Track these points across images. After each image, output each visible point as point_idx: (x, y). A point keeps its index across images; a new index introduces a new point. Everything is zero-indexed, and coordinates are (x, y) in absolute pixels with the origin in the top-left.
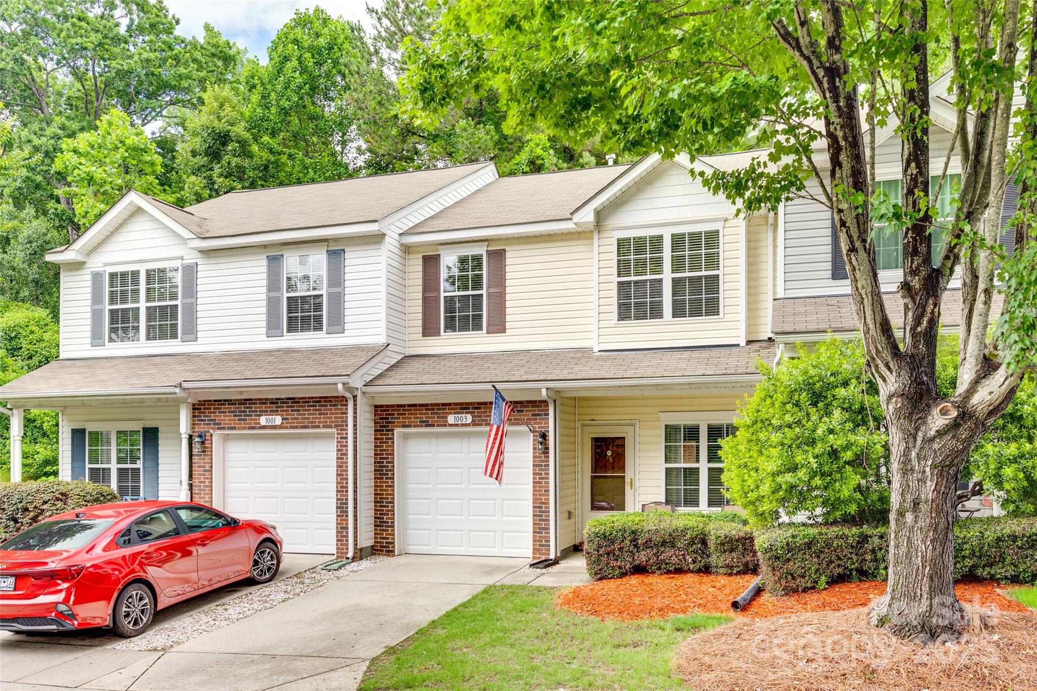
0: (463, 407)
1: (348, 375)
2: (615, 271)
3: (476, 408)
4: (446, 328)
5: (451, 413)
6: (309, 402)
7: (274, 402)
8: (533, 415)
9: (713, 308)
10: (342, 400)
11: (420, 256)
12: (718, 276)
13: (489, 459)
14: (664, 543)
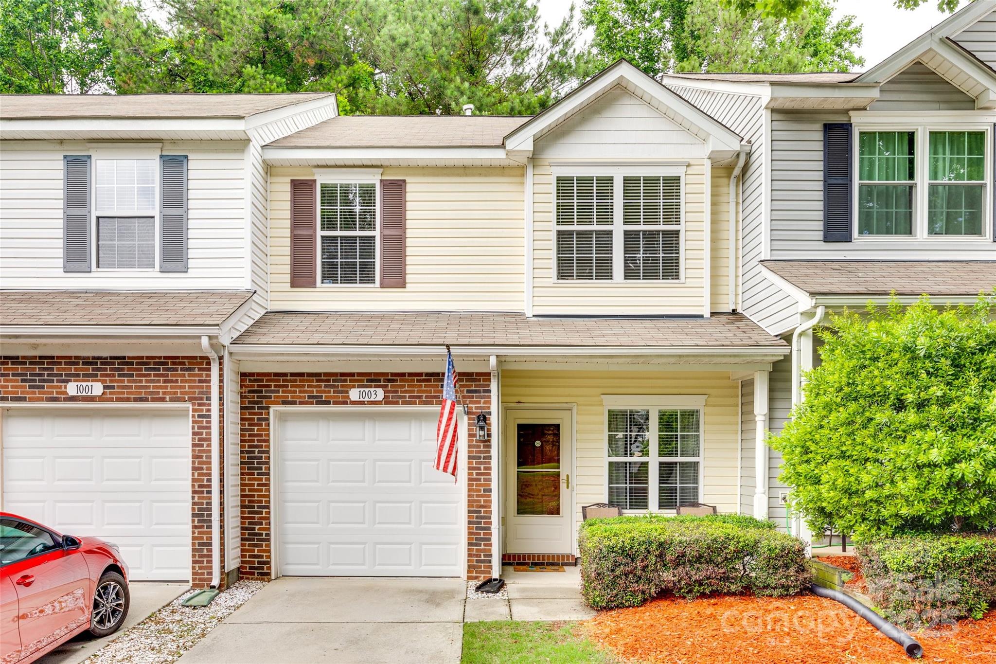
0: (372, 379)
1: (218, 325)
2: (553, 216)
3: (389, 381)
4: (324, 278)
5: (354, 387)
6: (148, 364)
7: (90, 361)
8: (468, 391)
9: (671, 270)
10: (204, 362)
11: (288, 180)
12: (677, 232)
13: (442, 446)
14: (699, 558)
